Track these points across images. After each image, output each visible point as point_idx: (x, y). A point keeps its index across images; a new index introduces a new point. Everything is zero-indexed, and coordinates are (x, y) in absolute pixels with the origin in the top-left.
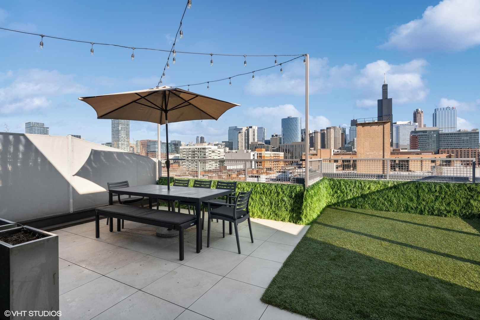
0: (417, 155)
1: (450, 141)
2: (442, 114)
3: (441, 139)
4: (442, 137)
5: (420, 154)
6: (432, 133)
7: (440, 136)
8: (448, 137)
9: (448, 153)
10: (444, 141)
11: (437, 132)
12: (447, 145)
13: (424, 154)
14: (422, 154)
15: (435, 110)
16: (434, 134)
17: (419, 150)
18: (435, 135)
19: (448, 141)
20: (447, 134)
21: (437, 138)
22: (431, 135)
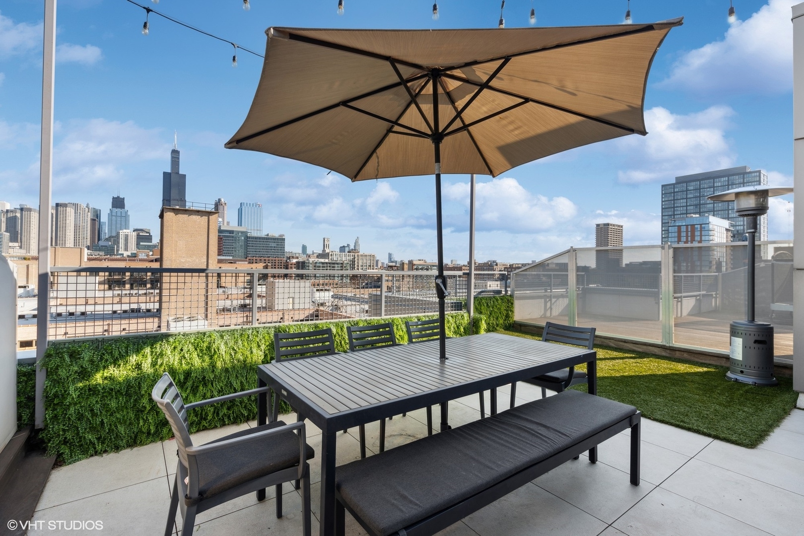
0: (230, 264)
1: (258, 246)
2: (248, 211)
3: (249, 243)
4: (250, 241)
5: (235, 263)
6: (240, 234)
7: (249, 240)
8: (256, 241)
9: (265, 263)
10: (252, 246)
11: (244, 233)
12: (256, 251)
13: (240, 262)
14: (237, 262)
15: (241, 204)
16: (241, 236)
17: (231, 258)
18: (243, 238)
19: (256, 246)
20: (256, 238)
21: (245, 242)
22: (239, 237)
